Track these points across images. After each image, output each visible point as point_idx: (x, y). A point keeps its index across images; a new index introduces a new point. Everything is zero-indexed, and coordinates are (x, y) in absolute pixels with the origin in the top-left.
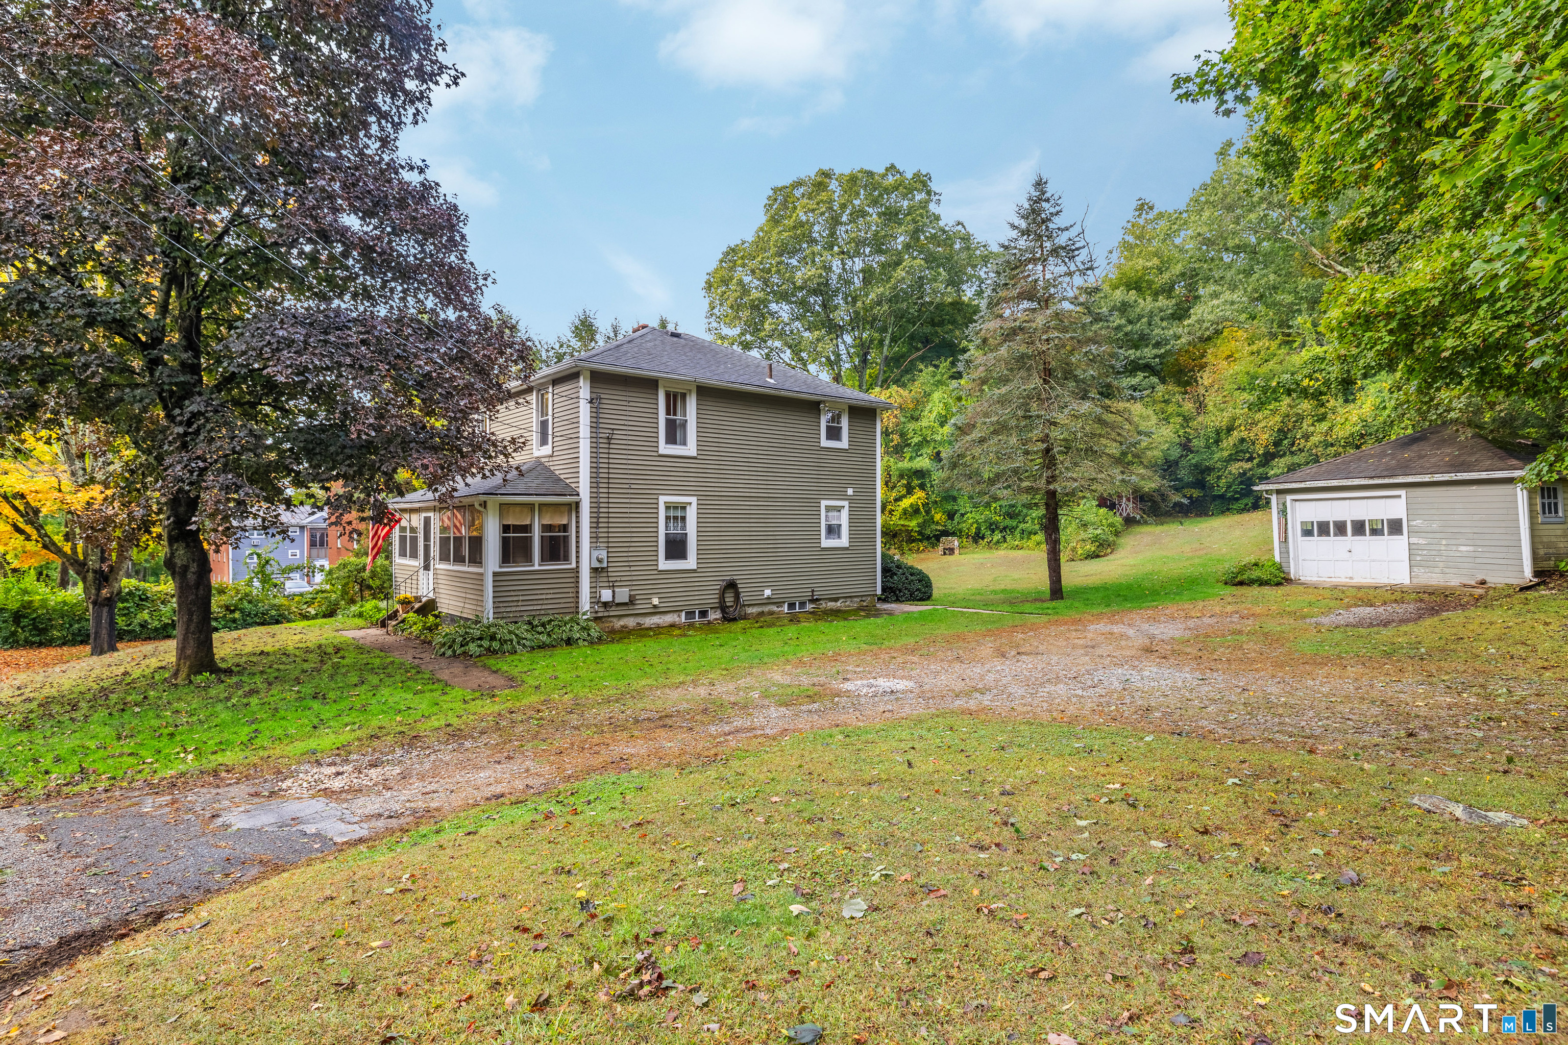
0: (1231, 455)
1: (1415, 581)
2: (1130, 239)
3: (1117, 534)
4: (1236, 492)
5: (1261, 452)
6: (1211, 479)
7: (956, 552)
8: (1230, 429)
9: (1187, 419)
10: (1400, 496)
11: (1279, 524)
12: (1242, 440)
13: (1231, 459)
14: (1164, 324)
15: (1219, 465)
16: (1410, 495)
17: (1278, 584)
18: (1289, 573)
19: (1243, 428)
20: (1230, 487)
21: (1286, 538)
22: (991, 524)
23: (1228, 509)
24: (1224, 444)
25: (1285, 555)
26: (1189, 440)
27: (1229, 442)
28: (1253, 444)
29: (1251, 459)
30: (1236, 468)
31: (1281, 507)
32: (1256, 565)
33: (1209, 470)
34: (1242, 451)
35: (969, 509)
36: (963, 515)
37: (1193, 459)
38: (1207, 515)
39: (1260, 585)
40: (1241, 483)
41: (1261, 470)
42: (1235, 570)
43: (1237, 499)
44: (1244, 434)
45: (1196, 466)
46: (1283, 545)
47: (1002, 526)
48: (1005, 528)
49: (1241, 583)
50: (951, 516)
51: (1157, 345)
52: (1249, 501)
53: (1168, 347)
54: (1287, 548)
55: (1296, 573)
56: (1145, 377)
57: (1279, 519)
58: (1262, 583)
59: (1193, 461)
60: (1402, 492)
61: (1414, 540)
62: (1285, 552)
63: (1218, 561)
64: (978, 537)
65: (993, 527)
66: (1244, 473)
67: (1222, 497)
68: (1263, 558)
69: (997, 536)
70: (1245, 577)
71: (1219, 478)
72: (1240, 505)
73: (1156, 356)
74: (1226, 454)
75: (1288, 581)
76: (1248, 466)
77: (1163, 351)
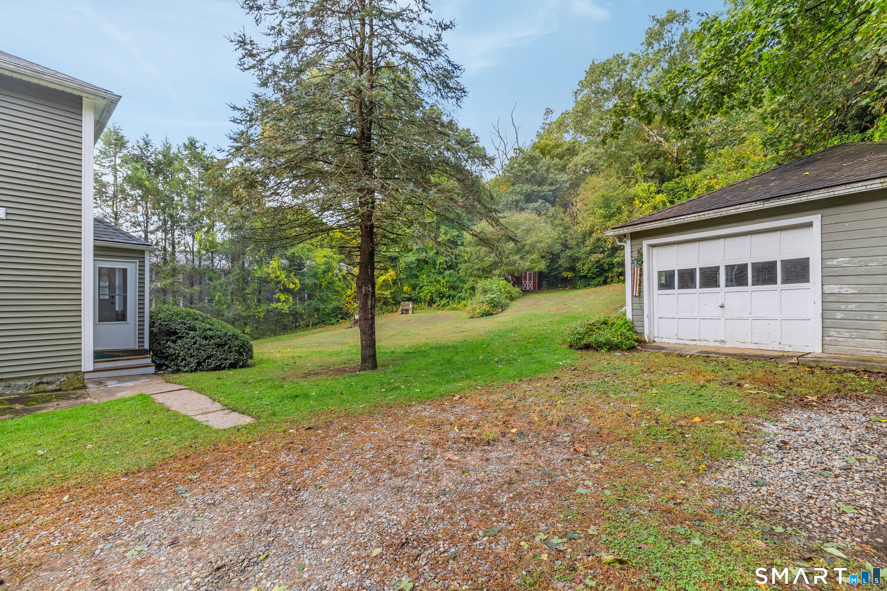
0: (591, 250)
1: (830, 349)
2: (542, 131)
3: (512, 299)
4: (594, 274)
5: (609, 247)
6: (579, 265)
7: (410, 312)
8: (591, 233)
9: (566, 228)
10: (810, 225)
11: (633, 275)
12: (599, 239)
13: (592, 252)
14: (556, 172)
15: (584, 256)
16: (828, 220)
17: (631, 349)
18: (642, 334)
19: (599, 232)
20: (590, 270)
21: (640, 292)
22: (440, 294)
23: (589, 285)
24: (588, 243)
25: (639, 312)
26: (567, 241)
27: (590, 242)
28: (605, 242)
29: (603, 252)
30: (594, 257)
31: (636, 254)
32: (605, 323)
33: (577, 259)
34: (598, 247)
35: (425, 284)
36: (421, 288)
37: (569, 253)
38: (576, 288)
39: (609, 350)
40: (597, 267)
41: (609, 259)
42: (581, 330)
43: (594, 278)
44: (599, 236)
45: (570, 257)
46: (637, 300)
47: (447, 295)
48: (449, 296)
49: (587, 347)
50: (414, 288)
51: (551, 184)
52: (601, 279)
53: (557, 186)
54: (641, 304)
55: (650, 333)
56: (542, 203)
57: (633, 269)
58: (612, 347)
59: (569, 254)
60: (816, 219)
61: (829, 289)
62: (638, 308)
63: (574, 318)
64: (431, 302)
65: (442, 296)
66: (598, 261)
67: (585, 277)
68: (612, 316)
69: (444, 301)
70: (592, 339)
71: (584, 264)
72: (596, 282)
73: (550, 191)
74: (588, 249)
75: (641, 342)
76: (601, 256)
77: (554, 187)
